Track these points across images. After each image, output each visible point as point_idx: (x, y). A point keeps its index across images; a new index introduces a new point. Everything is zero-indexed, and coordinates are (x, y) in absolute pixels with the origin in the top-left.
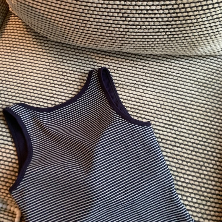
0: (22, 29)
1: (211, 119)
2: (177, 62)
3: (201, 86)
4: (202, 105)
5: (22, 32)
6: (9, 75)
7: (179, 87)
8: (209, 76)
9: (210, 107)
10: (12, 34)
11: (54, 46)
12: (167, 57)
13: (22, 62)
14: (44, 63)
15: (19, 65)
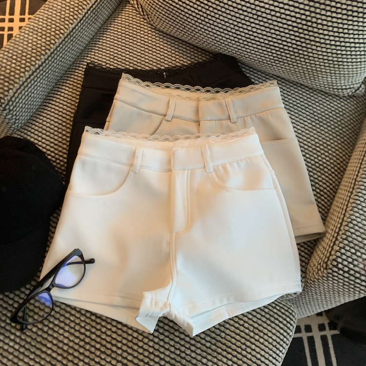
0: (138, 18)
1: (319, 154)
2: (296, 90)
3: (316, 120)
4: (312, 138)
5: (138, 22)
6: (115, 60)
7: (293, 115)
8: (326, 112)
9: (321, 143)
10: (127, 21)
11: (169, 43)
12: (287, 83)
13: (131, 51)
14: (154, 57)
15: (127, 53)
